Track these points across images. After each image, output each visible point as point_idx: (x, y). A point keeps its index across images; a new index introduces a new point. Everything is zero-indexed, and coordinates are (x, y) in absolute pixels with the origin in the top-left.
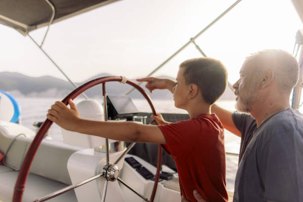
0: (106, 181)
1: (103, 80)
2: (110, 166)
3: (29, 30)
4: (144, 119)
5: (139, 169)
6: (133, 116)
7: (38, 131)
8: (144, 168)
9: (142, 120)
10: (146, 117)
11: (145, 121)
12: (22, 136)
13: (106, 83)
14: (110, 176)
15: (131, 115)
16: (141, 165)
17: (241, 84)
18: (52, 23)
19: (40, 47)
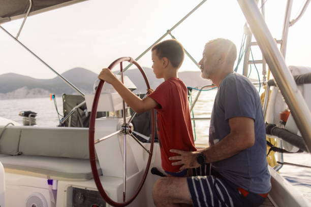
3: (2, 21)
12: (11, 125)
17: (204, 61)
18: (28, 15)
19: (16, 39)
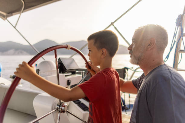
0: (59, 113)
1: (55, 48)
2: (61, 103)
3: (7, 16)
4: (82, 73)
5: (79, 104)
6: (76, 71)
7: (13, 81)
8: (82, 103)
9: (81, 74)
10: (84, 71)
11: (83, 74)
12: (2, 85)
13: (57, 49)
14: (61, 110)
15: (75, 70)
16: (80, 102)
18: (22, 12)
19: (15, 27)
